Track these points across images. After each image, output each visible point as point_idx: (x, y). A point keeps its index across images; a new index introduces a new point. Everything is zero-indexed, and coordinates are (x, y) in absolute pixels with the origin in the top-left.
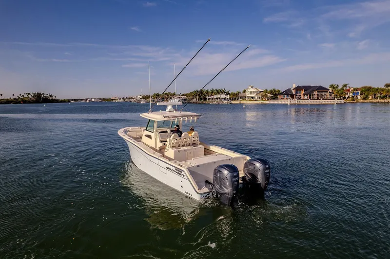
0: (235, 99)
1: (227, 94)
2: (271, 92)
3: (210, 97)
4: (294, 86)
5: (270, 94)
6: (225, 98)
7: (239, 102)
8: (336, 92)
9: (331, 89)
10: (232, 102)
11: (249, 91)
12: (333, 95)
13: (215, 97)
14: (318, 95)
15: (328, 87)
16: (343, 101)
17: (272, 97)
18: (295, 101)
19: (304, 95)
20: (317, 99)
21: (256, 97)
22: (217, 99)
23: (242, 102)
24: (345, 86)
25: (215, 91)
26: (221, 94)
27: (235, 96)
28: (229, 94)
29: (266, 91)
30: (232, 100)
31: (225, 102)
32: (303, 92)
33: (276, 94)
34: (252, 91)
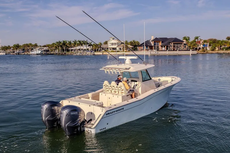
0: (98, 50)
1: (89, 45)
2: (131, 43)
3: (72, 48)
4: (153, 38)
5: (131, 45)
6: (88, 49)
7: (101, 53)
8: (189, 43)
9: (185, 41)
10: (96, 53)
11: (111, 42)
12: (187, 46)
13: (78, 48)
14: (174, 46)
15: (182, 39)
16: (195, 52)
17: (133, 48)
18: (154, 52)
19: (162, 47)
20: (173, 51)
21: (118, 48)
22: (80, 50)
23: (104, 53)
24: (197, 38)
25: (78, 42)
26: (83, 45)
27: (97, 47)
28: (92, 45)
29: (127, 43)
30: (95, 51)
31: (89, 53)
32: (160, 44)
33: (135, 46)
34: (114, 42)
